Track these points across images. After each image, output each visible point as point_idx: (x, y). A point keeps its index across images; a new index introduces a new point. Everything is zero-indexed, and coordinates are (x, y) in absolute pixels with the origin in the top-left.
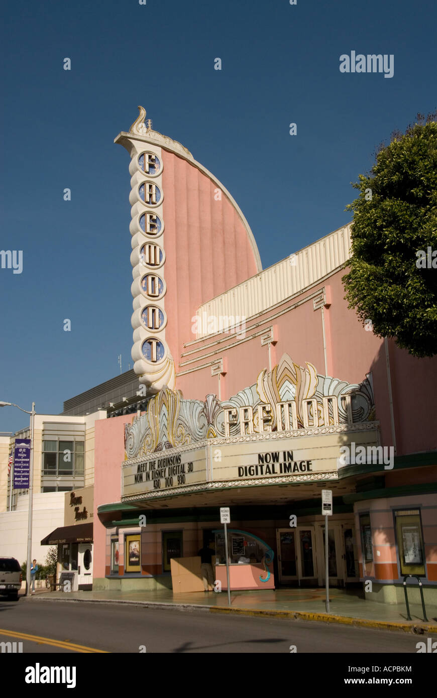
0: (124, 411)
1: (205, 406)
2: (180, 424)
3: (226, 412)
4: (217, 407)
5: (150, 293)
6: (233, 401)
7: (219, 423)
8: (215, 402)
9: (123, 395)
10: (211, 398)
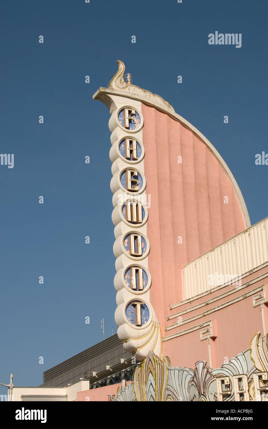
0: (108, 381)
1: (195, 375)
2: (168, 395)
3: (218, 381)
4: (208, 376)
5: (133, 252)
6: (225, 369)
7: (211, 394)
8: (206, 370)
9: (106, 363)
10: (201, 365)
